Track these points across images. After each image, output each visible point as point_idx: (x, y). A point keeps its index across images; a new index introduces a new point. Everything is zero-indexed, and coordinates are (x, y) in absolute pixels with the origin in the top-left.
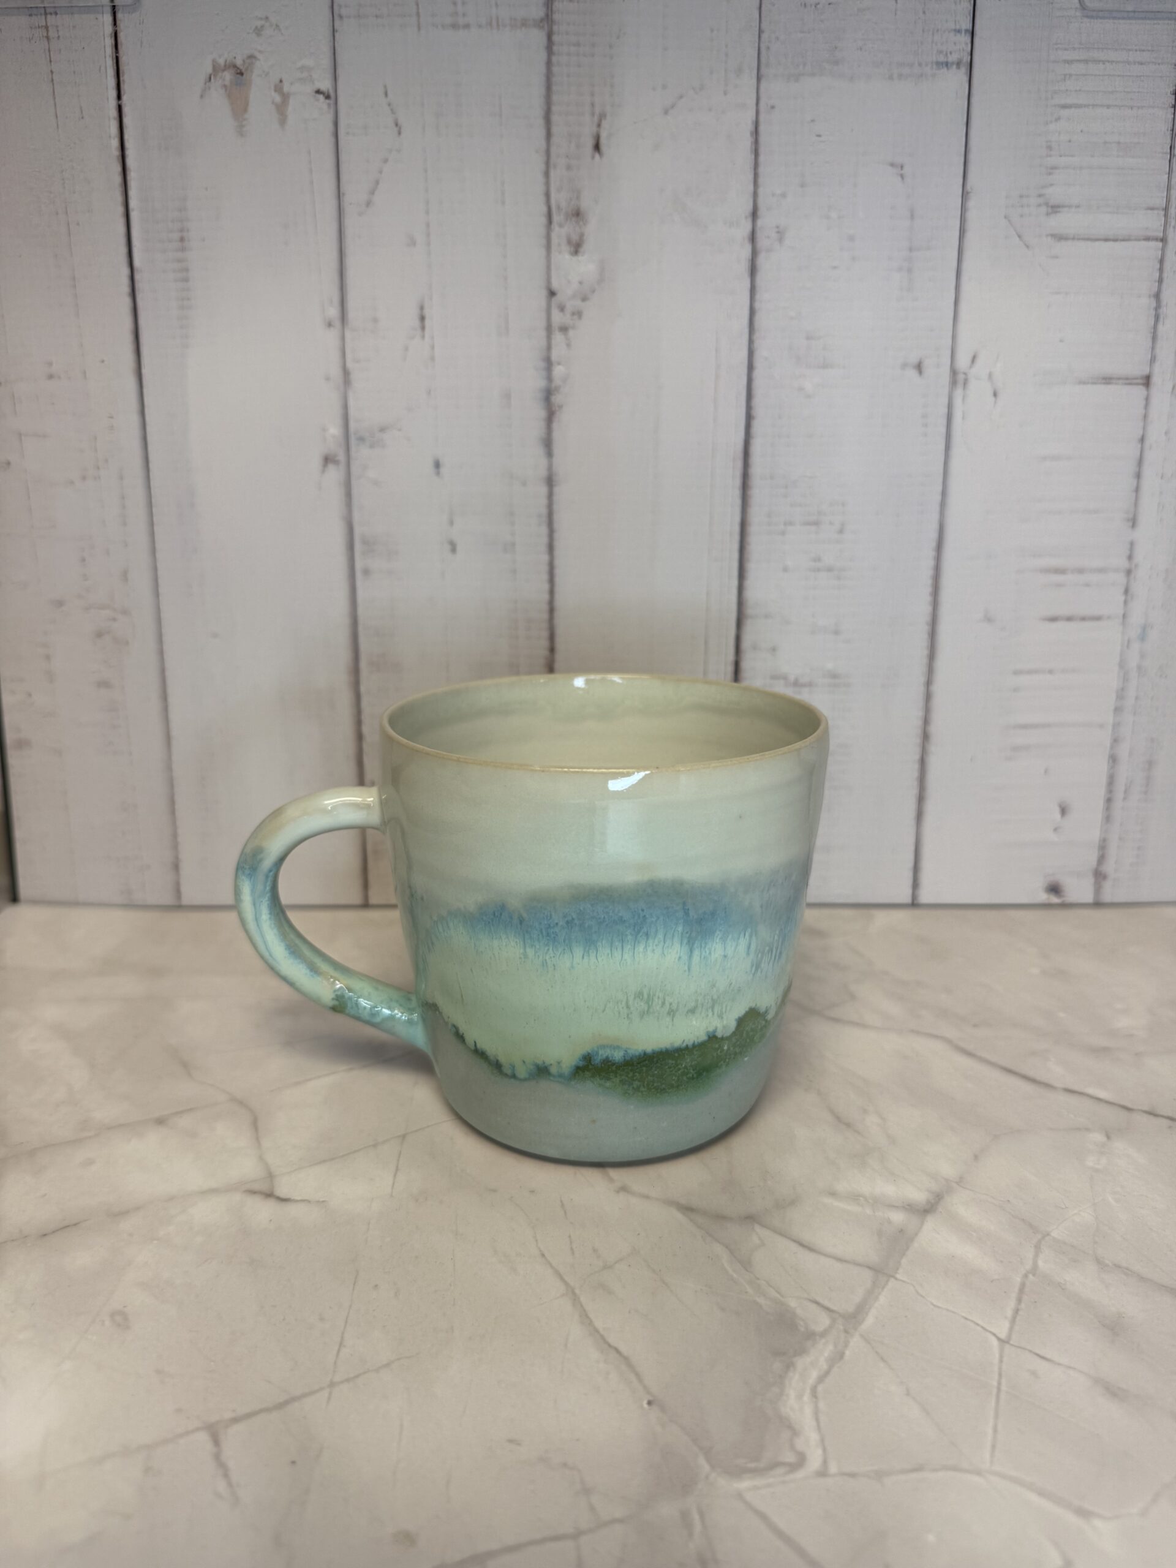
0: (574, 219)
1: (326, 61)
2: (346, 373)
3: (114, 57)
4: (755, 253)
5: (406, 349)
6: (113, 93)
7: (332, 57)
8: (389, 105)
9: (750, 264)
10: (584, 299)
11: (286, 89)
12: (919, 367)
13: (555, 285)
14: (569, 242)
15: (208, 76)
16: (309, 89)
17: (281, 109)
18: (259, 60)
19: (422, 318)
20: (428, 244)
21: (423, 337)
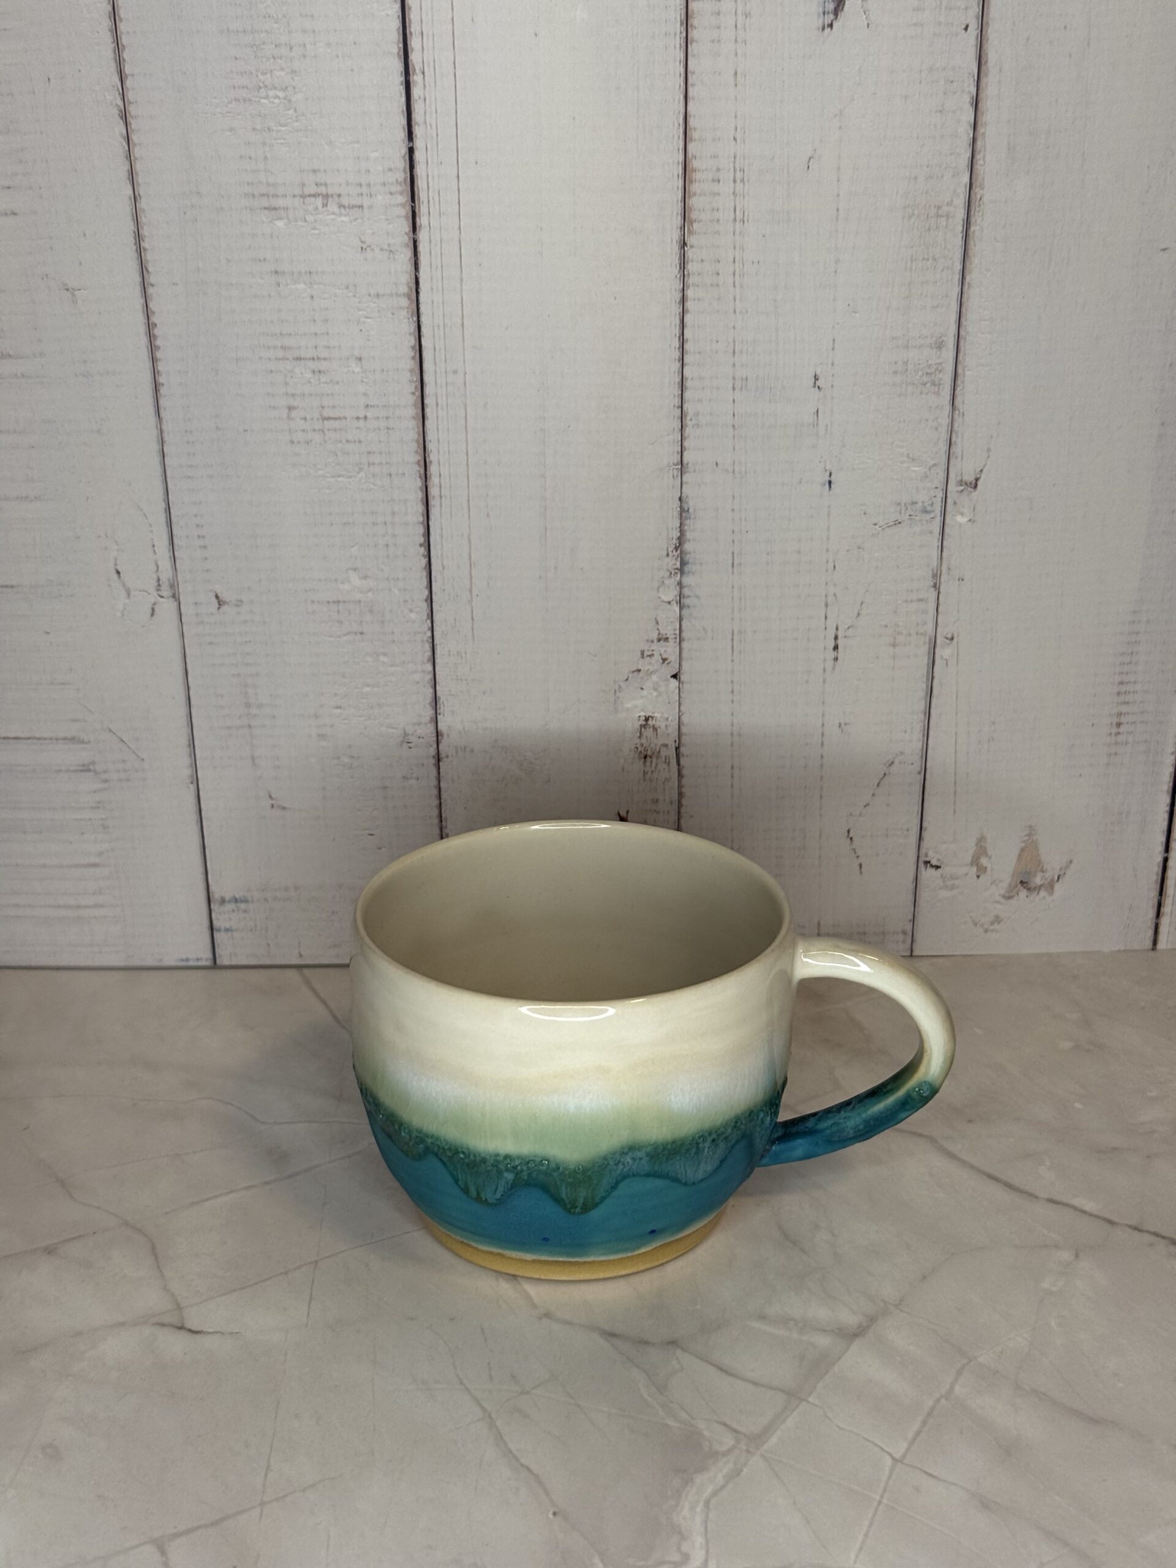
0: (649, 753)
1: (924, 895)
2: (936, 586)
3: (1163, 897)
4: (436, 721)
5: (859, 614)
6: (1170, 863)
7: (917, 898)
8: (858, 857)
9: (438, 711)
10: (639, 671)
11: (975, 869)
12: (220, 603)
13: (674, 683)
14: (655, 729)
15: (1061, 880)
16: (946, 870)
17: (981, 849)
18: (1000, 895)
19: (836, 648)
20: (823, 725)
21: (837, 629)
